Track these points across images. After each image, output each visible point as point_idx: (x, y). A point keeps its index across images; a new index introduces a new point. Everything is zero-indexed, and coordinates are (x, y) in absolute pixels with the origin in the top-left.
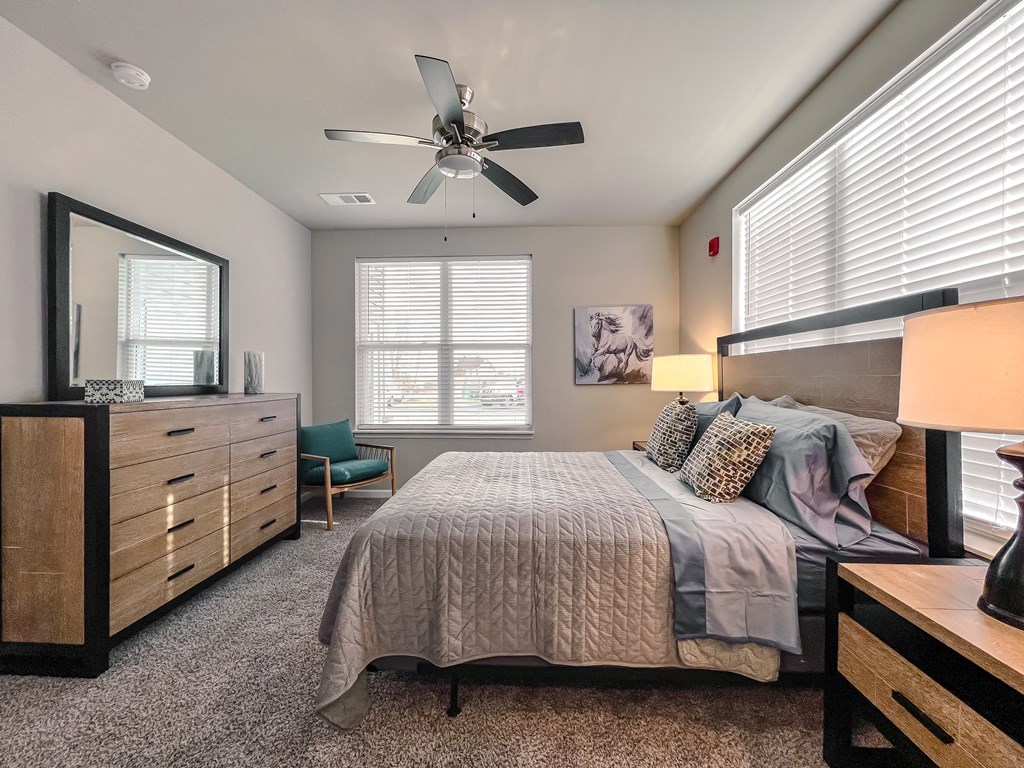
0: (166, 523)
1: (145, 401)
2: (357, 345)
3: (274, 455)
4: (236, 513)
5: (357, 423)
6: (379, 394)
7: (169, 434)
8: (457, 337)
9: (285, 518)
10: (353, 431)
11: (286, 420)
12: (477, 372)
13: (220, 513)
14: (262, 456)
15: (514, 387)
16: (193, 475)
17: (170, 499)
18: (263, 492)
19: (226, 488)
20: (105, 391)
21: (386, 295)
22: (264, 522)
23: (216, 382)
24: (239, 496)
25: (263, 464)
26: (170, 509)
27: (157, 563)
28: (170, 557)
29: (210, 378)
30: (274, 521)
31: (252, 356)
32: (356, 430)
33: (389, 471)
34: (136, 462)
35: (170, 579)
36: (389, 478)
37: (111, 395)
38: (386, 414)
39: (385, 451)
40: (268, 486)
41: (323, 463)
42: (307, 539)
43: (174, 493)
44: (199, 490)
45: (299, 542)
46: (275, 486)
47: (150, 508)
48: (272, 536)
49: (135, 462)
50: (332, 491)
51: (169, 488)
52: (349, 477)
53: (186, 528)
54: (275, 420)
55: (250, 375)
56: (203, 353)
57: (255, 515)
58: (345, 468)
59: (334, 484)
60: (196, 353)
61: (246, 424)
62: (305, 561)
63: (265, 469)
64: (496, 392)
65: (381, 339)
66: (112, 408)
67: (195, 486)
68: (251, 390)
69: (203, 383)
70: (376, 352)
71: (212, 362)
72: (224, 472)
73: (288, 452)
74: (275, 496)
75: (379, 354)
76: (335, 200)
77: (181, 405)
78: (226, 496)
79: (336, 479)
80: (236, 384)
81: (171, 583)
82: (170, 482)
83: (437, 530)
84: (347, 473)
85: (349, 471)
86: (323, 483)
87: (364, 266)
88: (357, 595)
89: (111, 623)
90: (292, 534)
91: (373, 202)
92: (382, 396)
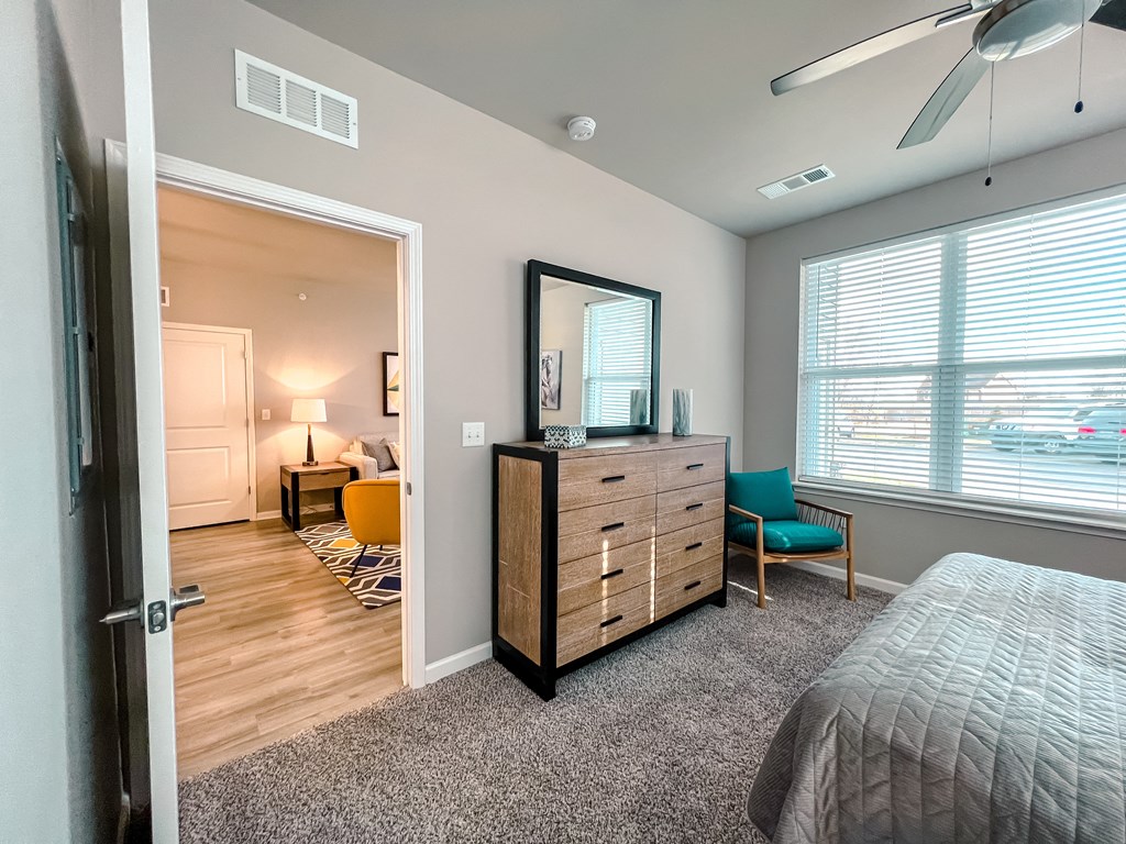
0: (602, 568)
1: (587, 447)
2: (799, 373)
3: (700, 508)
4: (662, 569)
5: (798, 473)
6: (827, 432)
7: (604, 480)
8: (972, 352)
9: (710, 581)
10: (793, 483)
11: (713, 470)
12: (980, 394)
13: (647, 566)
14: (688, 508)
15: (1071, 422)
16: (622, 524)
17: (606, 545)
18: (688, 548)
19: (653, 539)
20: (557, 436)
21: (839, 303)
22: (688, 582)
23: (648, 423)
24: (664, 550)
25: (688, 518)
26: (605, 555)
27: (592, 608)
28: (605, 603)
29: (642, 418)
30: (699, 583)
31: (680, 394)
32: (797, 483)
33: (844, 547)
34: (577, 507)
35: (603, 625)
36: (844, 556)
37: (561, 442)
38: (836, 459)
39: (838, 517)
40: (693, 543)
41: (755, 521)
42: (734, 611)
43: (609, 539)
44: (628, 539)
45: (725, 612)
46: (700, 544)
47: (588, 552)
48: (696, 599)
49: (579, 506)
50: (765, 559)
51: (603, 534)
52: (788, 545)
53: (616, 577)
54: (701, 468)
55: (679, 415)
56: (637, 391)
57: (679, 573)
58: (784, 532)
59: (767, 550)
60: (633, 391)
61: (671, 472)
62: (731, 642)
63: (690, 522)
64: (1025, 428)
65: (832, 364)
66: (561, 454)
67: (625, 535)
68: (679, 432)
69: (637, 423)
70: (824, 382)
71: (645, 401)
72: (650, 523)
73: (715, 504)
74: (699, 555)
75: (827, 384)
76: (776, 191)
77: (614, 452)
78: (653, 547)
79: (770, 546)
80: (666, 425)
81: (605, 629)
82: (604, 529)
83: (990, 773)
84: (785, 539)
85: (789, 538)
86: (754, 546)
87: (811, 269)
88: (812, 807)
89: (558, 656)
90: (718, 599)
91: (831, 175)
92: (830, 435)
